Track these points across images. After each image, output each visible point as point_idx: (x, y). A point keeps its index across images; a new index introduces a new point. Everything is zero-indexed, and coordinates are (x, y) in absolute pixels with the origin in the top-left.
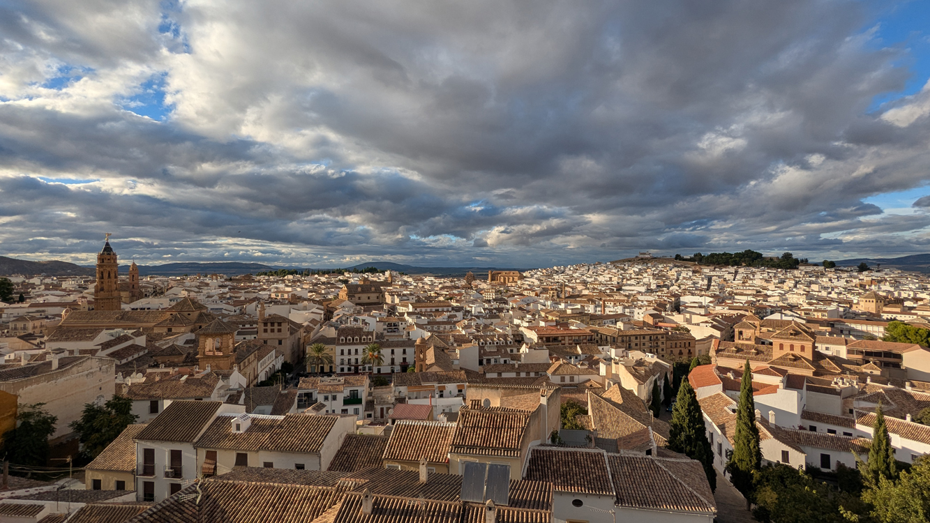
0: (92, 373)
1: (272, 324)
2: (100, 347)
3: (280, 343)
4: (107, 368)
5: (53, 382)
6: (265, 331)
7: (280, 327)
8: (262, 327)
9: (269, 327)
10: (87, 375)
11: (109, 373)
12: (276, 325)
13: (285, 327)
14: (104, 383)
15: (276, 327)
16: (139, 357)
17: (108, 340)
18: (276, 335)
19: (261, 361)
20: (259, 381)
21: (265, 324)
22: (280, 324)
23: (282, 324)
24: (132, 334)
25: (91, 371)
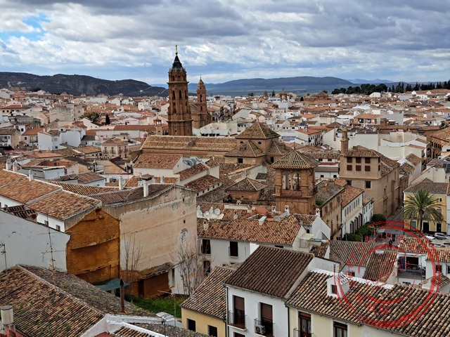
0: (177, 203)
1: (358, 159)
2: (178, 176)
3: (368, 185)
4: (189, 199)
5: (146, 209)
6: (349, 168)
7: (368, 165)
8: (345, 163)
9: (354, 164)
10: (173, 206)
11: (191, 206)
12: (363, 161)
13: (374, 164)
14: (187, 216)
15: (363, 164)
17: (185, 168)
18: (363, 175)
21: (349, 159)
22: (368, 160)
23: (372, 161)
24: (206, 163)
25: (176, 201)
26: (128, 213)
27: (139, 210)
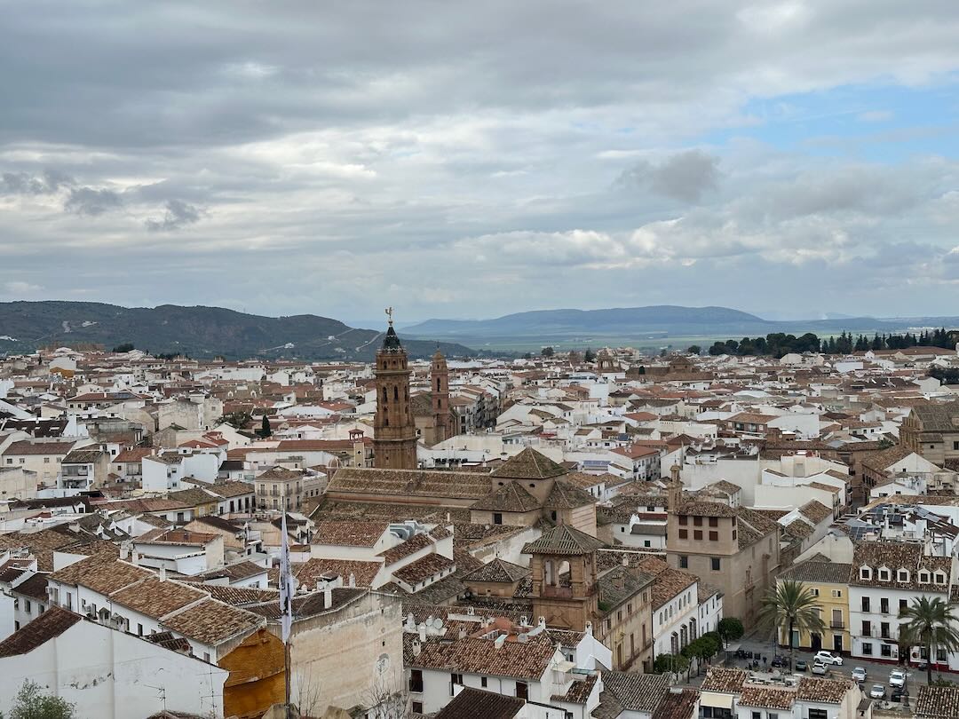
0: (372, 617)
1: (698, 520)
2: (382, 559)
3: (716, 565)
4: (391, 610)
5: (327, 627)
6: (683, 534)
7: (713, 530)
8: (675, 527)
9: (691, 527)
10: (366, 621)
11: (394, 619)
12: (706, 522)
13: (725, 528)
14: (388, 635)
15: (706, 528)
16: (442, 580)
17: (394, 545)
18: (706, 546)
19: (662, 610)
20: (656, 655)
21: (683, 519)
22: (714, 521)
23: (720, 522)
24: (431, 533)
25: (370, 614)
26: (302, 633)
27: (318, 629)
